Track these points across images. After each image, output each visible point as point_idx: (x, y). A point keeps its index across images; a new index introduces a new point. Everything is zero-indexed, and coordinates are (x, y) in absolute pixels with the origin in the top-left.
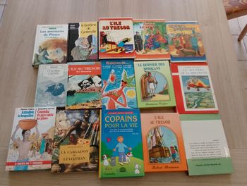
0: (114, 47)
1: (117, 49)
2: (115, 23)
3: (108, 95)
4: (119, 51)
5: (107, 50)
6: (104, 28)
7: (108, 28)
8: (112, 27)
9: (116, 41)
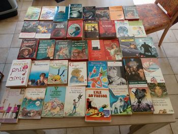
0: (96, 112)
1: (98, 114)
2: (97, 92)
3: (92, 80)
4: (100, 116)
5: (91, 114)
6: (90, 96)
7: (92, 96)
8: (95, 95)
9: (98, 107)
